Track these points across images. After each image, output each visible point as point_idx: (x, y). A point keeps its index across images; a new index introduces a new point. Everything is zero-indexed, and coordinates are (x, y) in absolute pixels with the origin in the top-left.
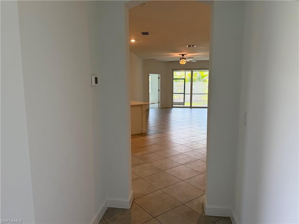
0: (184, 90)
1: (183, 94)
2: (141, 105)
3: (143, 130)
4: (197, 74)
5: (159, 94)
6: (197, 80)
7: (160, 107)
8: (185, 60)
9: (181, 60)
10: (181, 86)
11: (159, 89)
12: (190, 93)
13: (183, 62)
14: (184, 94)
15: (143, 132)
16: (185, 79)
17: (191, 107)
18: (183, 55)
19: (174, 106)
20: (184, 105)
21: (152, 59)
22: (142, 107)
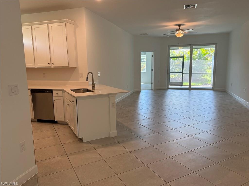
0: (182, 69)
1: (181, 74)
2: (108, 95)
3: (111, 132)
4: (197, 51)
5: (152, 74)
6: (197, 58)
7: (153, 89)
8: (182, 32)
9: (177, 31)
10: (179, 65)
11: (152, 69)
12: (189, 73)
13: (180, 34)
14: (183, 73)
15: (111, 136)
16: (183, 57)
17: (190, 89)
18: (180, 25)
19: (170, 86)
20: (182, 85)
21: (144, 34)
22: (109, 97)
